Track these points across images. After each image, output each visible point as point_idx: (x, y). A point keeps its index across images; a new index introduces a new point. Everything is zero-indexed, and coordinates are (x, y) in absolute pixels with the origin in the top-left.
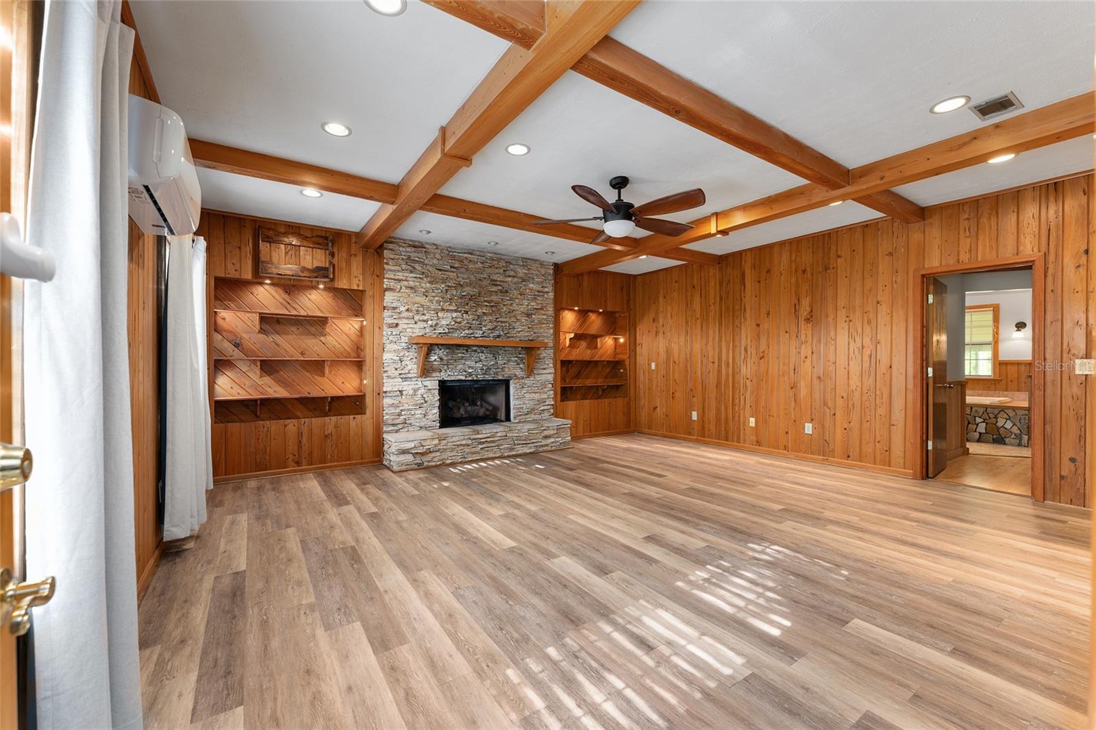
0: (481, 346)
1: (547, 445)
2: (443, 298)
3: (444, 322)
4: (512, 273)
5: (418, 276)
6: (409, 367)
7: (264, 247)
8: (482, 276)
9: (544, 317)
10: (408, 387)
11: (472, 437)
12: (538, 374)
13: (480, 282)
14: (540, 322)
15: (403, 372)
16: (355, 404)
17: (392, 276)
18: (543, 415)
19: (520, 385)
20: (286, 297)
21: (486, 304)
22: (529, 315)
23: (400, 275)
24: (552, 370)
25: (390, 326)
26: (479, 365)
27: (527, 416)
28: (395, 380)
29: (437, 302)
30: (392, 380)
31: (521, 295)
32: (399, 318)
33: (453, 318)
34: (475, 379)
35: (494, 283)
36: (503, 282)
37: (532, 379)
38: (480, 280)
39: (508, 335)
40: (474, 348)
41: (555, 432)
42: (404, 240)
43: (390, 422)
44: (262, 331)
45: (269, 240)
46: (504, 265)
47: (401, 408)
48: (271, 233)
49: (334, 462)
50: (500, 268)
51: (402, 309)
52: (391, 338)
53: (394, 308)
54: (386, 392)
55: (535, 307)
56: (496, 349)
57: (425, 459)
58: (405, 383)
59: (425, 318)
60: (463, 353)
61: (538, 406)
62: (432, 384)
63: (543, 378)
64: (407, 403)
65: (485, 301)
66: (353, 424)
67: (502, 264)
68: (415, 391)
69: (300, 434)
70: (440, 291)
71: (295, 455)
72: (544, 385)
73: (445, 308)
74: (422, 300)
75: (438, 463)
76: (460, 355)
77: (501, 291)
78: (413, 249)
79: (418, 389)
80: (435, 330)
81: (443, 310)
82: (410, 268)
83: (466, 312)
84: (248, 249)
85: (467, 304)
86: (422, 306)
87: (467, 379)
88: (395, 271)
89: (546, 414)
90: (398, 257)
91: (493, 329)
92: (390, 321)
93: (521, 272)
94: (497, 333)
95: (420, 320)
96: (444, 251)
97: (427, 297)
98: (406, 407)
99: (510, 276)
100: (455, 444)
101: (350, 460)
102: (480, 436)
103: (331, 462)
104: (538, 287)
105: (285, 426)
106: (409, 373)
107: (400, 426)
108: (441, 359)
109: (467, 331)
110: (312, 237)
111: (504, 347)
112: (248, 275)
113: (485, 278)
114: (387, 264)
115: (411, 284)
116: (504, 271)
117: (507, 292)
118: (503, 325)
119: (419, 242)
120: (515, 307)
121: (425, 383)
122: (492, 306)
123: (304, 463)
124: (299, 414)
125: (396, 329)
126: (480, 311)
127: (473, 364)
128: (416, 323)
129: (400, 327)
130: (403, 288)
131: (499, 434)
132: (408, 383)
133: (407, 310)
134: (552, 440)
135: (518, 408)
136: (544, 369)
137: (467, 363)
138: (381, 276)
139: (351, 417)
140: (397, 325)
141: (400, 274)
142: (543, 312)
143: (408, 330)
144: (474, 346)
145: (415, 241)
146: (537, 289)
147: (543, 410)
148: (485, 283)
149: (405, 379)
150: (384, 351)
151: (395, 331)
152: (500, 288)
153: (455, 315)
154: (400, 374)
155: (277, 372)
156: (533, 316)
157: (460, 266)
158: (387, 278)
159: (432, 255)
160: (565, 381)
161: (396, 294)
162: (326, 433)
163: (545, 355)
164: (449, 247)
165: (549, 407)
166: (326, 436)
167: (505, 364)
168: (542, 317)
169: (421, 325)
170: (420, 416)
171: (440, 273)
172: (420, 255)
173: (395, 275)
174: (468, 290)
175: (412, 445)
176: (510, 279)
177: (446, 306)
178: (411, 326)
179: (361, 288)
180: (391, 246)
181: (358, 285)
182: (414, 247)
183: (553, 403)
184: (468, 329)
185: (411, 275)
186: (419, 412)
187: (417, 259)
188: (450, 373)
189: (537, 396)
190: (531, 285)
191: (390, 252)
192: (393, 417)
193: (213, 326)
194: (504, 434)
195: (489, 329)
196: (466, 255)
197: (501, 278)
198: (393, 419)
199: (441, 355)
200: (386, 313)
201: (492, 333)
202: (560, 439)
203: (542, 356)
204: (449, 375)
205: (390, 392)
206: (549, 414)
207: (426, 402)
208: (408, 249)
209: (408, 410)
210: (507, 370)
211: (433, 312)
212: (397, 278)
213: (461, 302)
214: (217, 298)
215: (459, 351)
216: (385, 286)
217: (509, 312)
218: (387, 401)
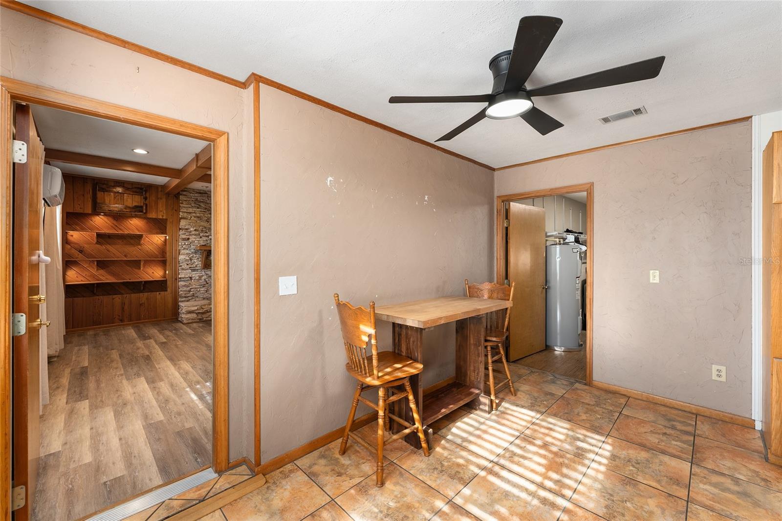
5: (203, 210)
6: (196, 263)
7: (100, 195)
10: (195, 275)
15: (192, 266)
16: (160, 285)
17: (185, 211)
20: (115, 222)
23: (190, 210)
25: (184, 239)
28: (187, 271)
30: (185, 271)
32: (190, 235)
42: (194, 189)
43: (183, 295)
44: (98, 243)
45: (103, 190)
47: (190, 287)
48: (104, 186)
49: (146, 319)
51: (192, 229)
52: (184, 246)
53: (186, 229)
54: (181, 278)
57: (204, 316)
58: (194, 273)
59: (207, 235)
64: (194, 284)
66: (158, 297)
68: (200, 277)
69: (123, 304)
71: (119, 316)
74: (205, 224)
78: (199, 195)
79: (202, 276)
82: (198, 206)
84: (89, 197)
86: (205, 228)
88: (187, 207)
90: (189, 199)
92: (184, 237)
95: (203, 236)
98: (194, 286)
101: (157, 318)
103: (144, 319)
105: (113, 299)
106: (196, 267)
107: (190, 298)
110: (132, 188)
112: (89, 210)
114: (182, 203)
115: (198, 215)
121: (207, 273)
123: (125, 321)
124: (123, 292)
125: (188, 241)
128: (201, 237)
129: (190, 240)
130: (193, 217)
132: (196, 272)
133: (195, 230)
138: (178, 211)
139: (158, 293)
140: (188, 239)
143: (196, 242)
145: (201, 190)
149: (194, 270)
150: (179, 254)
154: (190, 268)
155: (108, 267)
158: (183, 212)
161: (188, 221)
162: (141, 302)
166: (140, 305)
169: (205, 239)
170: (203, 291)
172: (204, 198)
173: (187, 210)
175: (196, 308)
178: (198, 239)
179: (164, 218)
180: (185, 193)
181: (163, 216)
182: (200, 193)
185: (198, 210)
186: (203, 289)
187: (202, 200)
191: (184, 196)
192: (185, 293)
193: (65, 241)
198: (185, 294)
200: (181, 232)
205: (183, 278)
207: (207, 283)
208: (196, 195)
209: (195, 288)
212: (188, 211)
214: (67, 223)
216: (180, 216)
218: (181, 283)
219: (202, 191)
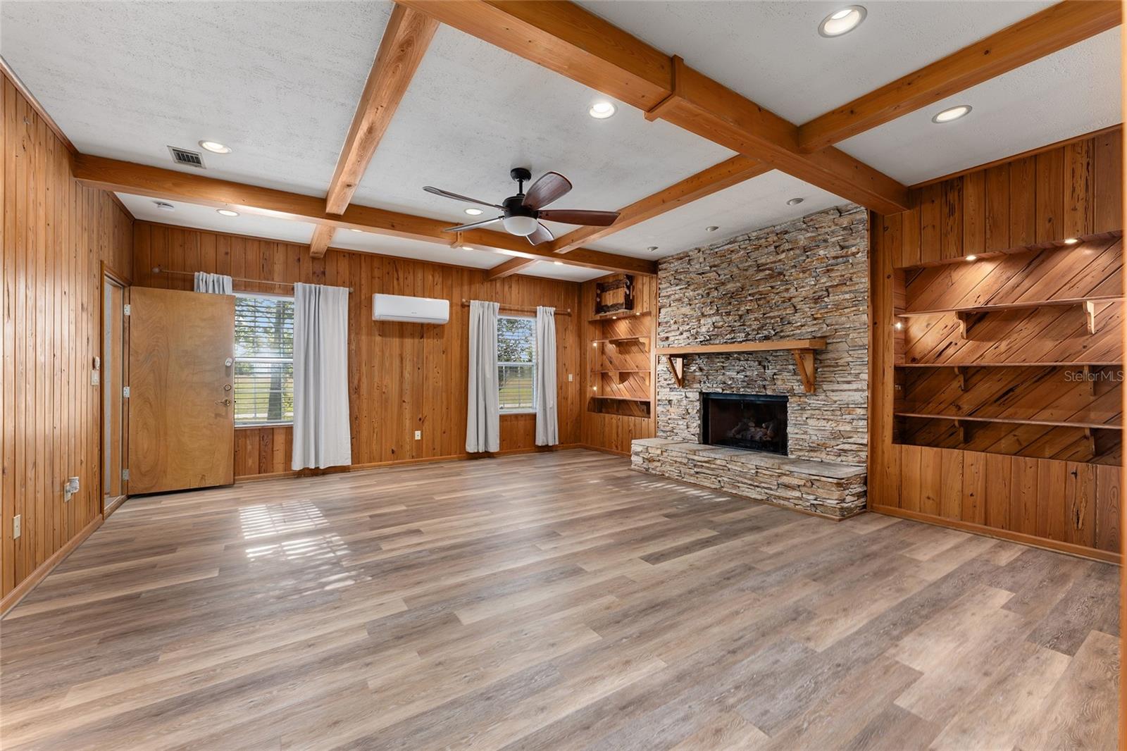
0: (743, 352)
1: (788, 499)
2: (704, 304)
3: (704, 329)
4: (787, 246)
5: (682, 287)
8: (747, 264)
9: (847, 296)
10: (674, 397)
11: (689, 456)
12: (833, 391)
13: (745, 273)
14: (838, 307)
15: (670, 382)
17: (665, 294)
18: (844, 458)
19: (799, 405)
21: (750, 298)
22: (817, 300)
23: (670, 291)
24: (864, 385)
25: (662, 340)
26: (741, 376)
27: (812, 454)
28: (666, 390)
29: (699, 308)
30: (664, 390)
31: (804, 272)
32: (670, 331)
33: (714, 323)
34: (735, 392)
35: (760, 268)
36: (775, 262)
37: (822, 397)
38: (746, 270)
39: (782, 334)
40: (735, 356)
41: (802, 483)
42: (672, 256)
43: (662, 428)
46: (775, 238)
47: (669, 417)
50: (770, 245)
51: (672, 322)
53: (667, 323)
54: (659, 400)
55: (828, 284)
56: (764, 355)
58: (672, 393)
59: (688, 327)
60: (723, 362)
61: (833, 443)
62: (694, 396)
63: (846, 397)
64: (674, 413)
65: (750, 295)
67: (773, 238)
68: (678, 401)
70: (700, 297)
72: (846, 408)
73: (706, 313)
74: (686, 310)
75: (658, 473)
76: (718, 364)
77: (771, 276)
78: (680, 262)
79: (681, 400)
80: (696, 338)
81: (703, 315)
82: (677, 281)
83: (728, 314)
85: (730, 303)
86: (687, 315)
87: (725, 392)
88: (667, 288)
89: (850, 458)
90: (668, 274)
91: (759, 329)
92: (662, 335)
93: (802, 239)
94: (766, 333)
95: (684, 331)
96: (707, 252)
97: (690, 305)
98: (673, 416)
99: (783, 251)
100: (672, 458)
102: (696, 458)
104: (835, 251)
105: (612, 419)
106: (674, 383)
107: (668, 433)
108: (701, 370)
109: (728, 336)
111: (776, 351)
113: (750, 266)
114: (662, 283)
115: (678, 296)
116: (776, 247)
117: (780, 274)
118: (772, 321)
119: (684, 253)
120: (793, 292)
121: (687, 395)
122: (760, 299)
126: (743, 309)
127: (733, 374)
128: (682, 334)
129: (670, 340)
130: (672, 302)
131: (718, 462)
132: (675, 393)
134: (797, 494)
135: (797, 439)
136: (849, 382)
137: (728, 373)
139: (643, 419)
140: (667, 338)
141: (669, 289)
142: (845, 289)
143: (676, 342)
144: (736, 353)
145: (680, 254)
146: (833, 254)
147: (845, 451)
148: (751, 271)
149: (671, 389)
150: (659, 363)
151: (666, 343)
152: (767, 272)
153: (714, 319)
154: (668, 384)
156: (826, 299)
157: (719, 262)
158: (663, 297)
159: (695, 261)
160: (959, 408)
161: (667, 309)
162: (630, 429)
163: (850, 359)
164: (711, 246)
165: (854, 447)
166: (630, 432)
167: (775, 374)
168: (842, 297)
170: (683, 427)
171: (701, 277)
172: (685, 265)
173: (667, 292)
174: (731, 286)
176: (783, 256)
177: (708, 311)
178: (677, 338)
179: (648, 310)
180: (663, 266)
182: (681, 259)
183: (865, 441)
184: (730, 333)
185: (678, 288)
186: (683, 423)
187: (683, 270)
188: (708, 385)
189: (829, 426)
190: (822, 252)
191: (663, 271)
192: (664, 424)
194: (724, 463)
195: (753, 330)
196: (726, 247)
197: (772, 258)
198: (664, 426)
199: (702, 366)
200: (661, 329)
201: (758, 334)
202: (812, 497)
203: (841, 362)
204: (708, 387)
205: (662, 401)
206: (857, 459)
207: (689, 414)
208: (676, 263)
209: (674, 419)
210: (779, 383)
211: (694, 321)
212: (668, 294)
213: (722, 303)
215: (718, 360)
216: (660, 304)
217: (784, 302)
218: (659, 409)
219: (682, 255)
